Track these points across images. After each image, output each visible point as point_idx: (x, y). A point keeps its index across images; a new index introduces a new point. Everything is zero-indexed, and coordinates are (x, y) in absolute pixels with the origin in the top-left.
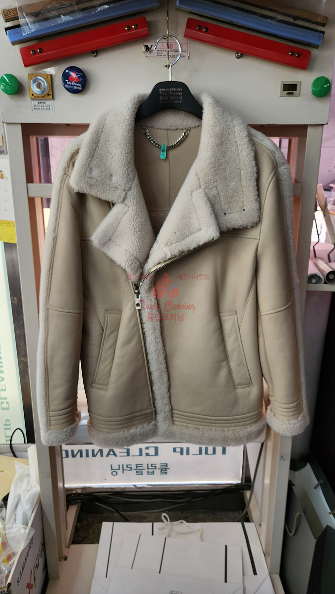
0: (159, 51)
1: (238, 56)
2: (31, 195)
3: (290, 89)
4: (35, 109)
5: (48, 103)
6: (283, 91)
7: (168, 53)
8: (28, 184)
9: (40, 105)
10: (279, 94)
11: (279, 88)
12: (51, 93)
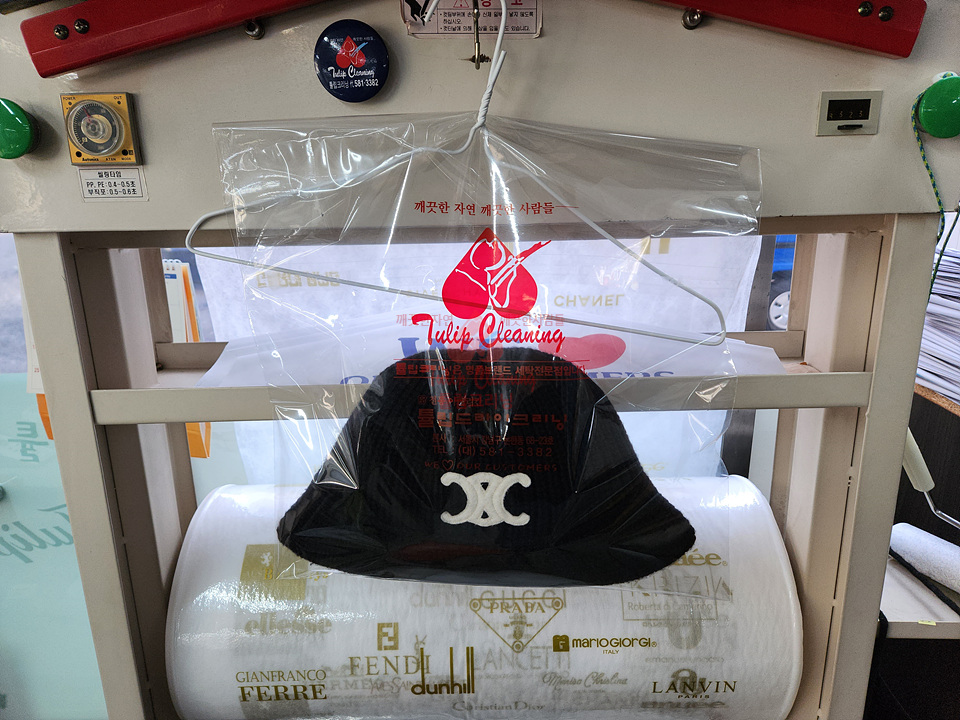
0: (450, 15)
1: (692, 20)
2: (104, 418)
3: (849, 113)
4: (91, 192)
5: (129, 175)
6: (828, 120)
7: (476, 22)
8: (94, 392)
9: (105, 180)
10: (815, 130)
11: (816, 111)
12: (132, 148)
